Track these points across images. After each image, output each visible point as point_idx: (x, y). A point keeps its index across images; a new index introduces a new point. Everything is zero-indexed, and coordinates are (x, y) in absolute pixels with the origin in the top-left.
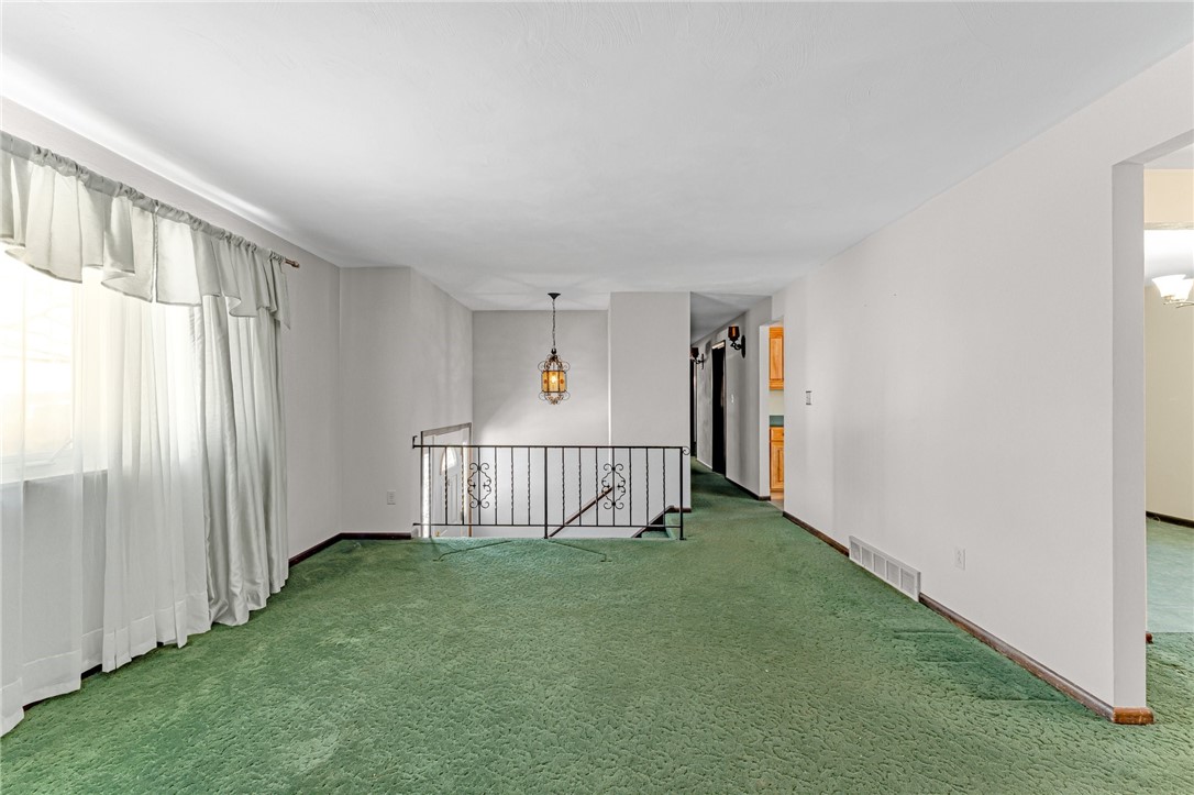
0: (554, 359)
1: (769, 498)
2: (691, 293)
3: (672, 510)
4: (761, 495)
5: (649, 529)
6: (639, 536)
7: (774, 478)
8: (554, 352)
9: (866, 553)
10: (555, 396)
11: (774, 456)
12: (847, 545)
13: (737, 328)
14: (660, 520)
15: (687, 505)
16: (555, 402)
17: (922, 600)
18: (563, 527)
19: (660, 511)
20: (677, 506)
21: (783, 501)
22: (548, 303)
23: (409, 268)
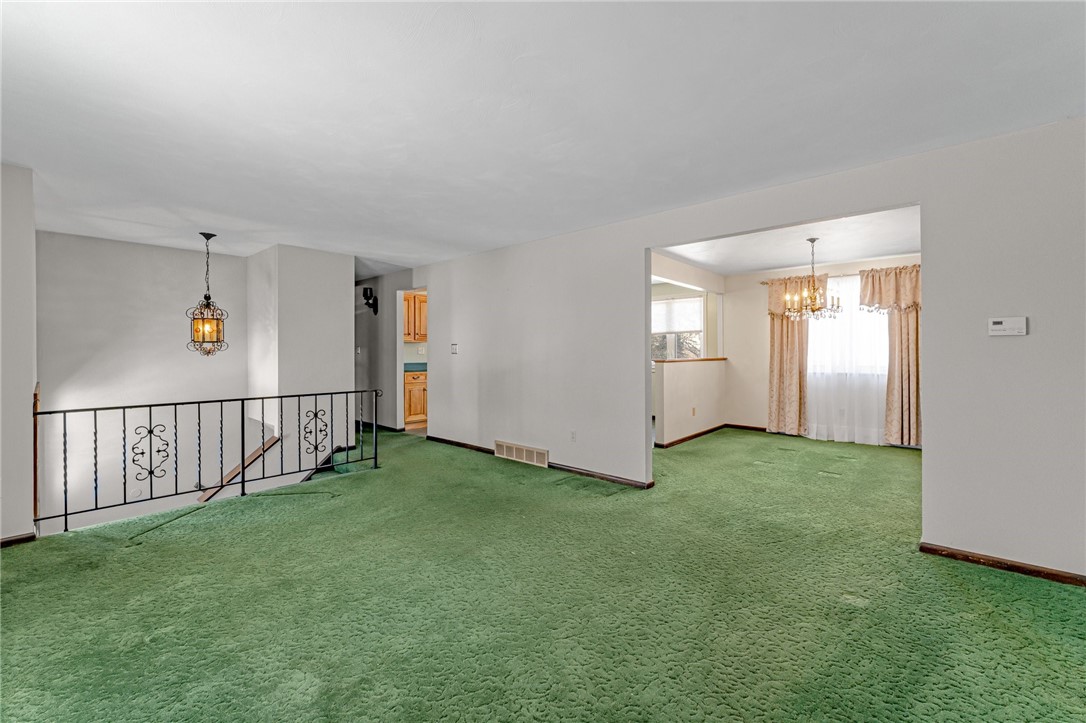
0: (208, 306)
1: (404, 430)
2: (356, 258)
3: (340, 450)
4: (398, 428)
5: (318, 471)
6: (309, 479)
7: (407, 413)
8: (207, 298)
9: (509, 449)
10: (208, 346)
11: (407, 395)
12: (492, 447)
13: (371, 289)
14: (328, 460)
15: (352, 443)
16: (208, 353)
17: (551, 466)
18: (222, 486)
19: (328, 451)
20: (344, 445)
21: (426, 428)
22: (200, 244)
23: (30, 170)
